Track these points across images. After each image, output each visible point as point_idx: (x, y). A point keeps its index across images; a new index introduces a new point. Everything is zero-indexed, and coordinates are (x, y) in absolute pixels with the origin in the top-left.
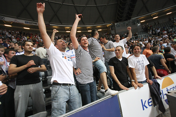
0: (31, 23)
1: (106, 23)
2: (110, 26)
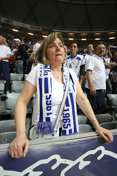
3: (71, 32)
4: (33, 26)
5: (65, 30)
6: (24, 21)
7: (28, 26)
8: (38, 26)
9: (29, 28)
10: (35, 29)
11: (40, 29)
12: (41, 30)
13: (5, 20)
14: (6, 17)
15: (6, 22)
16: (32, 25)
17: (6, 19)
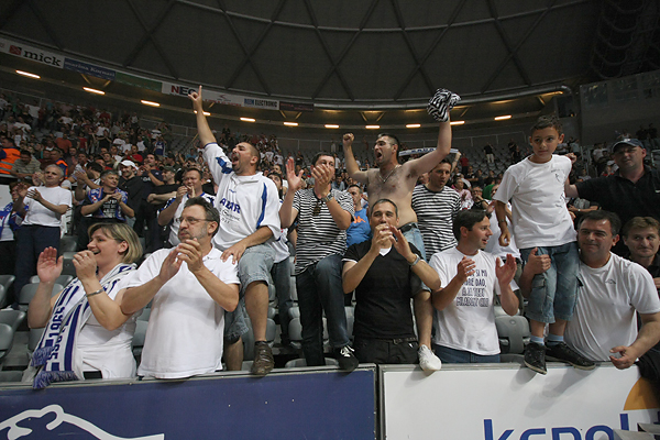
0: (261, 103)
1: (538, 87)
2: (553, 97)
3: (371, 107)
4: (255, 99)
5: (353, 102)
6: (229, 87)
7: (238, 100)
8: (269, 96)
9: (243, 105)
10: (260, 107)
11: (272, 104)
12: (278, 108)
13: (173, 87)
14: (176, 81)
15: (175, 93)
16: (250, 94)
17: (176, 85)
